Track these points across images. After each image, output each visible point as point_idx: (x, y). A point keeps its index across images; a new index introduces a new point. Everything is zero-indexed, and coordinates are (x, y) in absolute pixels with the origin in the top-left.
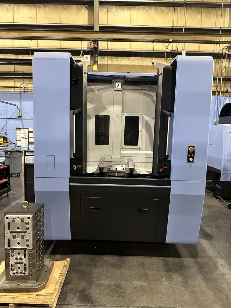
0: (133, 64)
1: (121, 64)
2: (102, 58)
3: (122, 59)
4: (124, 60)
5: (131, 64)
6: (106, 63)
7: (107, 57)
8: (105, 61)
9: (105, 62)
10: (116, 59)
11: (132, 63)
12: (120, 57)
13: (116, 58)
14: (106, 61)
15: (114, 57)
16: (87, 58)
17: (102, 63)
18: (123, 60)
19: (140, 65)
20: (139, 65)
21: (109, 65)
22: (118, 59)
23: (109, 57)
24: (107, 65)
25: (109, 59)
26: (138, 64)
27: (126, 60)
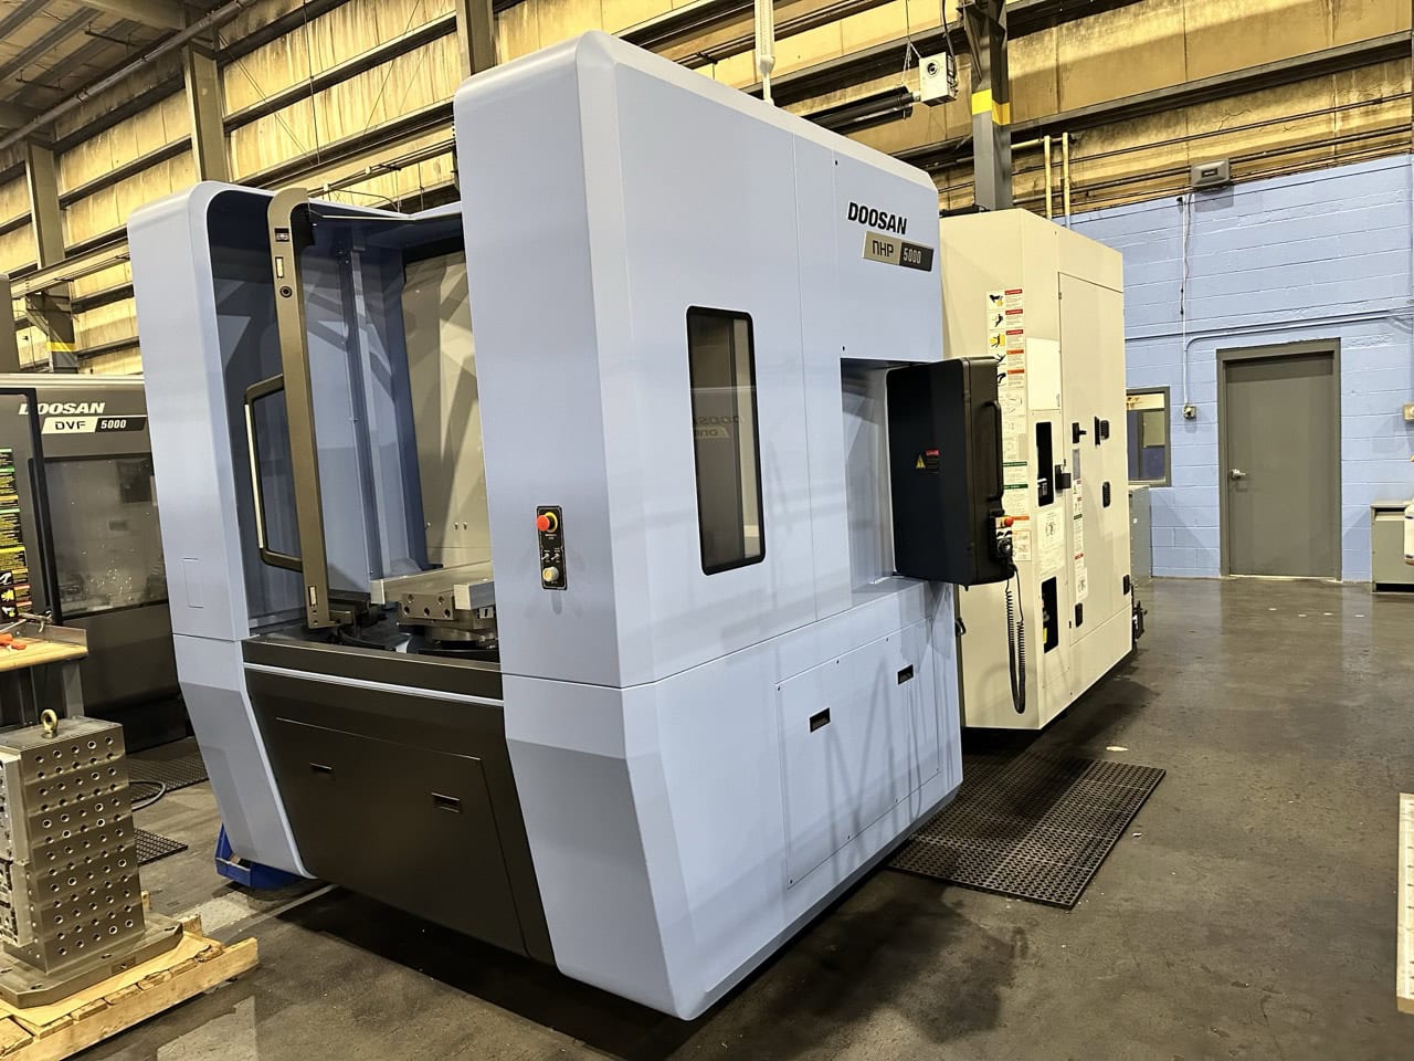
0: (1200, 22)
1: (1130, 45)
2: (1031, 42)
3: (1136, 15)
4: (1148, 19)
5: (1190, 27)
6: (1052, 63)
7: (1054, 29)
8: (1048, 52)
9: (1048, 57)
10: (1104, 23)
11: (1193, 18)
12: (1122, 9)
13: (1106, 18)
14: (1051, 50)
15: (1092, 18)
16: (933, 70)
17: (1029, 69)
18: (1141, 17)
19: (1248, 13)
20: (1239, 20)
21: (1065, 65)
22: (1116, 20)
23: (1066, 24)
24: (1058, 68)
25: (1067, 35)
26: (1235, 15)
27: (1161, 11)
